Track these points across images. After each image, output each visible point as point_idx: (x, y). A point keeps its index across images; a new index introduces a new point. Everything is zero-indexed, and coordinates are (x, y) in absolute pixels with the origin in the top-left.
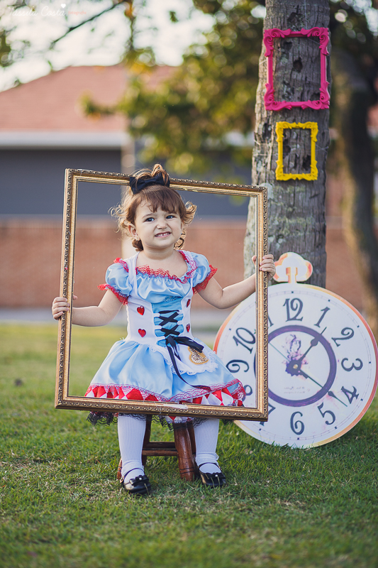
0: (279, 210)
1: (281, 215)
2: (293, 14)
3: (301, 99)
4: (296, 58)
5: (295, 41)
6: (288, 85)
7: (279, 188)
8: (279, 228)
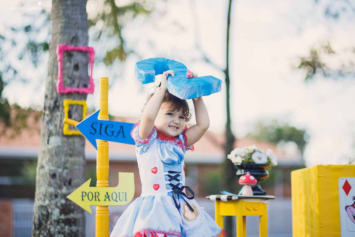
0: (65, 153)
1: (66, 155)
2: (74, 38)
3: (78, 87)
4: (76, 63)
5: (75, 53)
6: (71, 79)
7: (65, 139)
8: (65, 163)
